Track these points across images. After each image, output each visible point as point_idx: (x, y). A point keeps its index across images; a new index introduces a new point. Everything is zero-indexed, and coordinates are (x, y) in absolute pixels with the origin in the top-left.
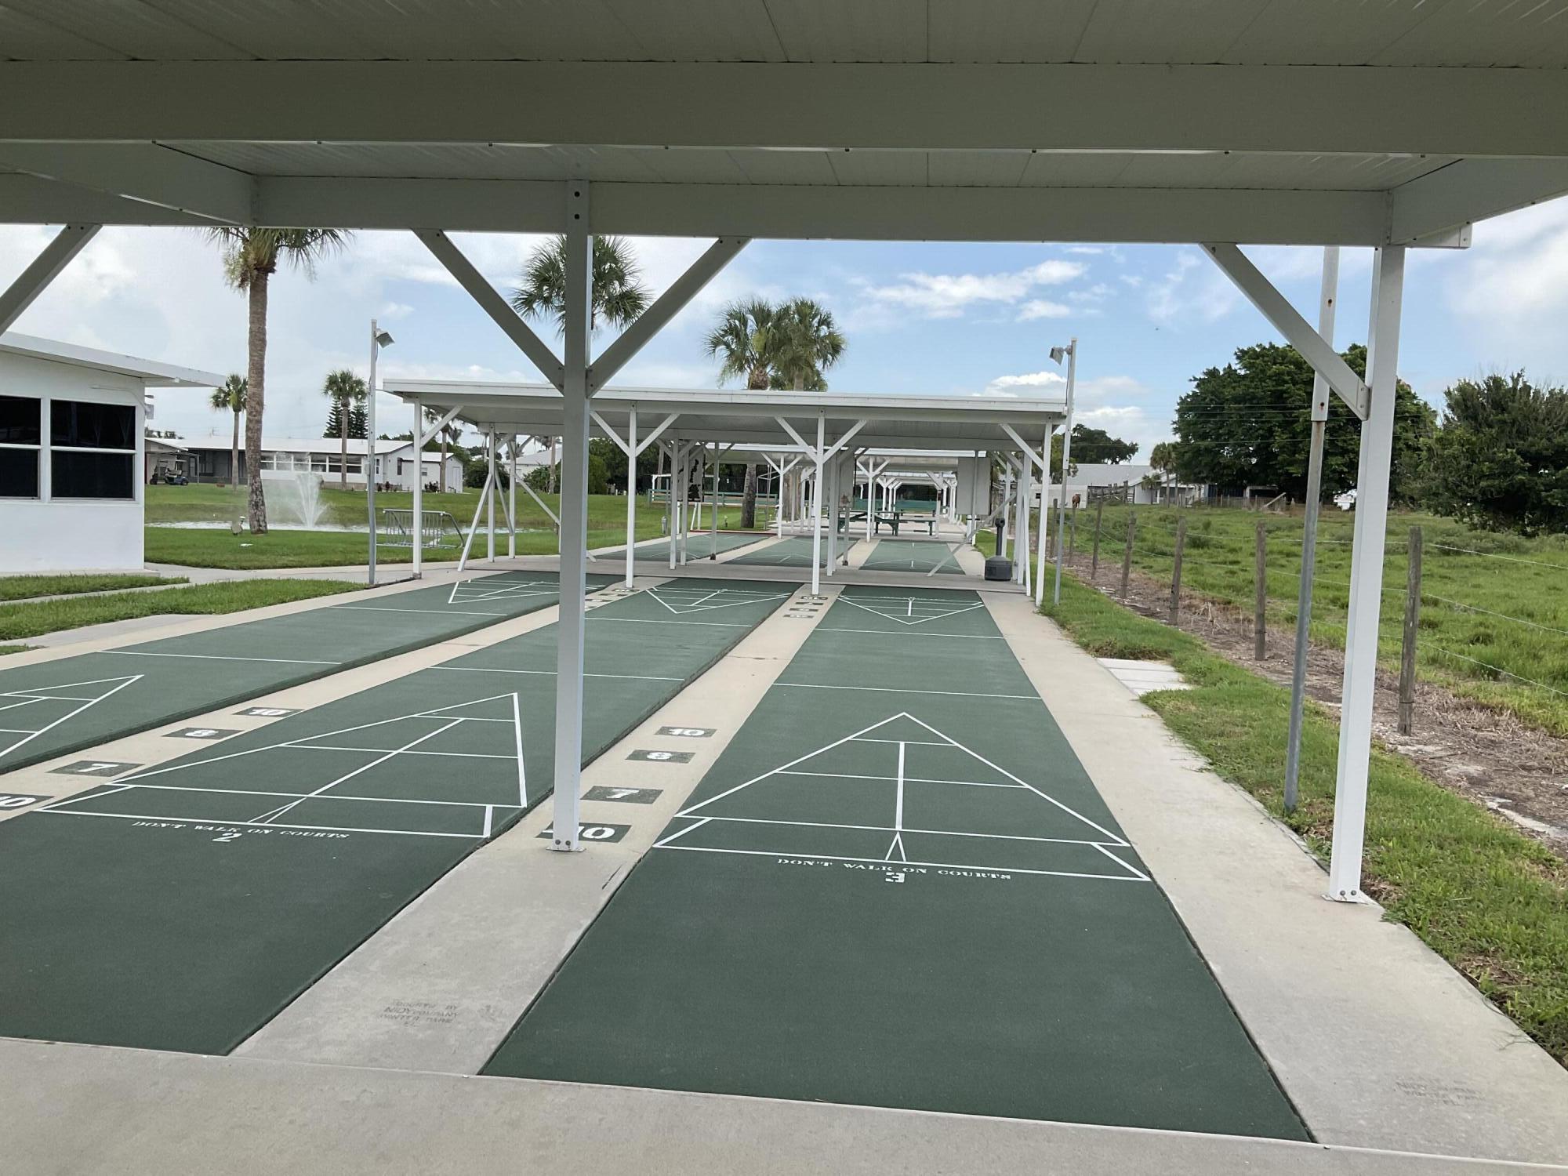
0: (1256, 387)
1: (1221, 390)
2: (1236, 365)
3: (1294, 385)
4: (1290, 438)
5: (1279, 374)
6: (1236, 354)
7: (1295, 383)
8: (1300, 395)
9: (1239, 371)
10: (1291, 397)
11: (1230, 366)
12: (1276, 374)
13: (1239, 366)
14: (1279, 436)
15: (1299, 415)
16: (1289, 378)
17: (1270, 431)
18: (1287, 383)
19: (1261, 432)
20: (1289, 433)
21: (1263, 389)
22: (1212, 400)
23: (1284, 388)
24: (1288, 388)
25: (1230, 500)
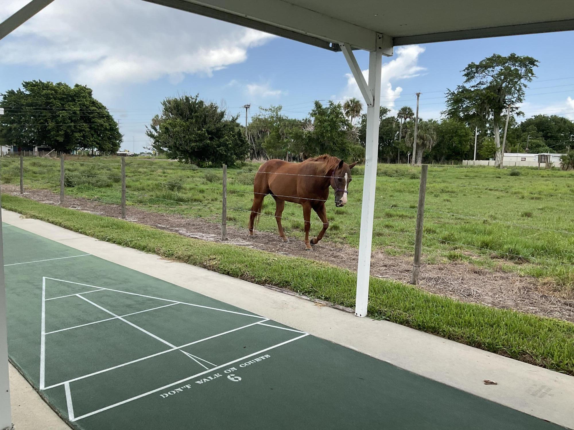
0: (37, 100)
2: (23, 89)
4: (56, 124)
5: (48, 94)
6: (22, 84)
7: (55, 99)
8: (58, 105)
9: (25, 92)
10: (54, 105)
11: (20, 90)
12: (46, 94)
13: (25, 90)
14: (51, 123)
15: (60, 113)
16: (52, 96)
17: (46, 121)
18: (52, 99)
19: (42, 121)
20: (55, 122)
21: (41, 101)
22: (14, 105)
23: (51, 101)
24: (53, 101)
25: (27, 153)
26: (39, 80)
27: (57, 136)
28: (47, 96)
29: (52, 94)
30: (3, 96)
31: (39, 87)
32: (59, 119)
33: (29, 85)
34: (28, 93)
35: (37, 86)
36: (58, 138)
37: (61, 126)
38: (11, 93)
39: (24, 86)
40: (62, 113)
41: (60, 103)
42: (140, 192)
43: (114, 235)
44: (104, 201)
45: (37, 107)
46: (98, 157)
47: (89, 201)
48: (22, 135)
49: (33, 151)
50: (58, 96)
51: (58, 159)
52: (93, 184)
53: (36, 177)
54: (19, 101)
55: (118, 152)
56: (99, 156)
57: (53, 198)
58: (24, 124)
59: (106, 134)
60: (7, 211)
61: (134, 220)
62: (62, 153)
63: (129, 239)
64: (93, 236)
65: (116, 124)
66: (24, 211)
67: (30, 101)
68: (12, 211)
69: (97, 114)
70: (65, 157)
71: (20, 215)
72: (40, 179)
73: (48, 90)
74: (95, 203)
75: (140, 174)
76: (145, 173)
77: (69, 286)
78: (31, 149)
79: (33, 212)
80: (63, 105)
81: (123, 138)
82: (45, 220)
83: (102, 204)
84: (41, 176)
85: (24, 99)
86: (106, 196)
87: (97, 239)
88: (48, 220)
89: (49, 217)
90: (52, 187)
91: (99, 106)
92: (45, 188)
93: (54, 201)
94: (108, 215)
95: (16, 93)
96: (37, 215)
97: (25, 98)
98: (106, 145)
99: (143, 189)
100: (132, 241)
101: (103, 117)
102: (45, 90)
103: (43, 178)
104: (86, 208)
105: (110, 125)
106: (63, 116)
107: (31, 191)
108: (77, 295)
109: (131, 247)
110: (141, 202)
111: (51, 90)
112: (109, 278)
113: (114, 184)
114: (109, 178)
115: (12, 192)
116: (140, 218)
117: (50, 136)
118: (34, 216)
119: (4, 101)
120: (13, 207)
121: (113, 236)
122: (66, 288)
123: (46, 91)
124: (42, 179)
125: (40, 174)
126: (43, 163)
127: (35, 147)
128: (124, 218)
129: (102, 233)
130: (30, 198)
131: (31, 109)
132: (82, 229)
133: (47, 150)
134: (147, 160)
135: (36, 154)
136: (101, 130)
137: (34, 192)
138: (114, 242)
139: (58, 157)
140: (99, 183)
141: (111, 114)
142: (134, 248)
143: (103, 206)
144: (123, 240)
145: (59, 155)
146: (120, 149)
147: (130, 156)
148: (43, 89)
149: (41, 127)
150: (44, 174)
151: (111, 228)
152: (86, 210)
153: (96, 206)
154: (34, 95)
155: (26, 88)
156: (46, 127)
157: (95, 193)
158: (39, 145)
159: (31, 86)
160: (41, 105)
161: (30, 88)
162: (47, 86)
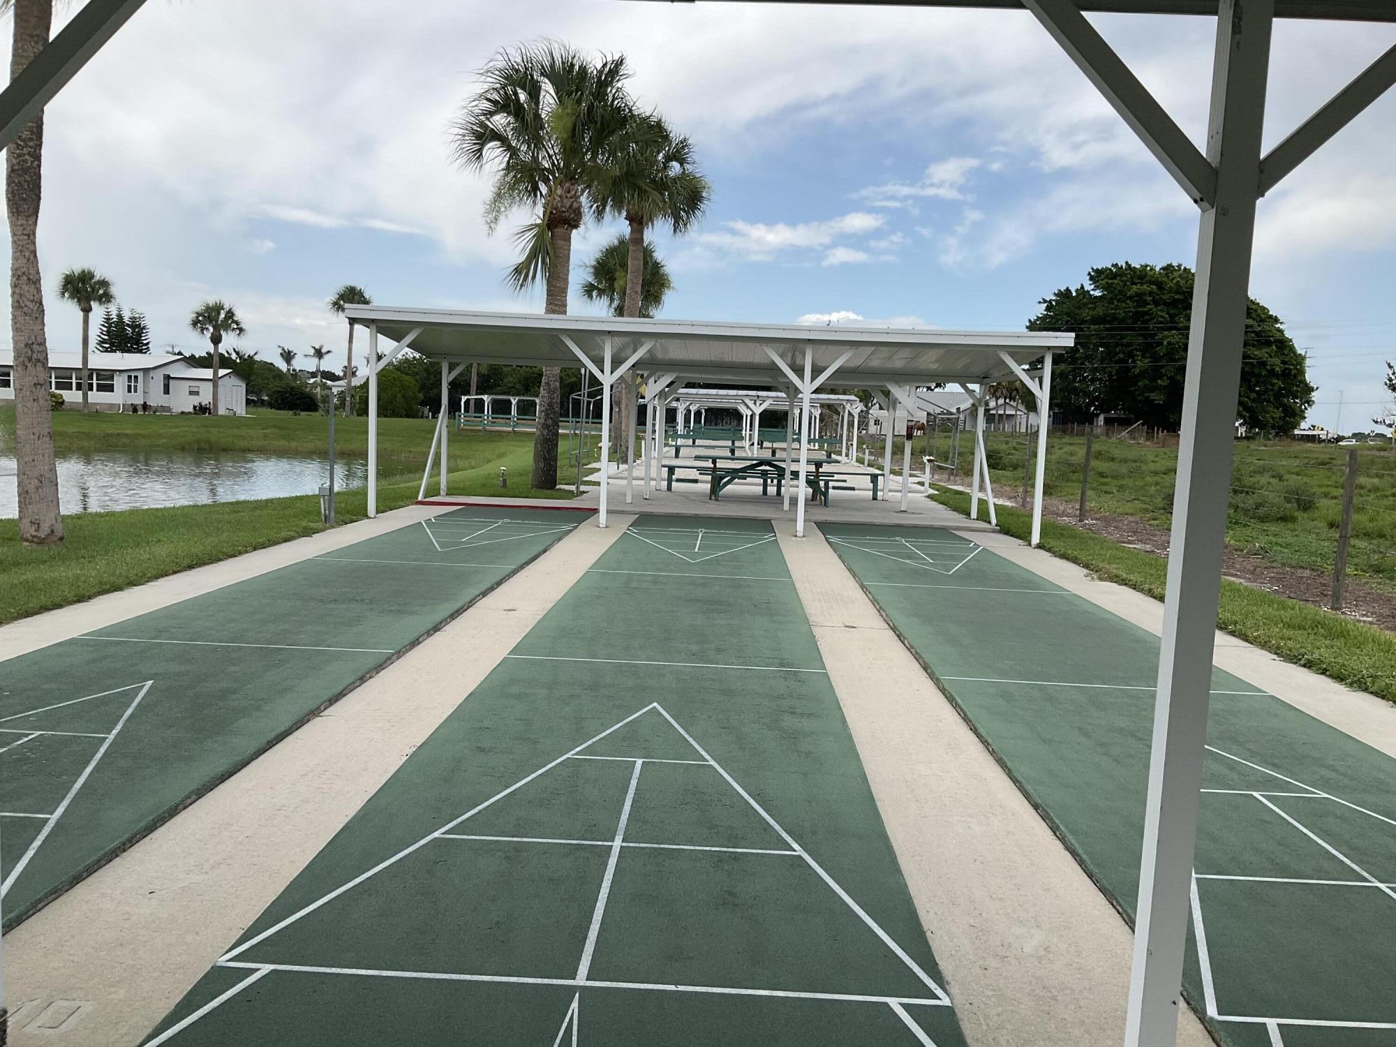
0: (1117, 308)
1: (1077, 311)
2: (1088, 286)
3: (1156, 307)
4: (1151, 362)
5: (1140, 295)
6: (1089, 274)
7: (1156, 303)
8: (1162, 317)
9: (1092, 293)
10: (1153, 319)
11: (1082, 287)
12: (1138, 295)
13: (1092, 287)
14: (1140, 361)
15: (1163, 338)
16: (1150, 298)
17: (1131, 355)
18: (1149, 304)
19: (1121, 356)
20: (1151, 357)
21: (1123, 310)
22: (1067, 321)
23: (1146, 309)
24: (1151, 310)
25: (1081, 428)
26: (1127, 263)
27: (1152, 390)
28: (1139, 298)
29: (1151, 293)
30: (1045, 305)
31: (1125, 278)
32: (1161, 351)
33: (1103, 276)
34: (1098, 293)
35: (1121, 275)
36: (1153, 396)
37: (1162, 367)
38: (1064, 295)
39: (1091, 278)
40: (1168, 337)
41: (1168, 313)
42: (1375, 542)
43: (1322, 652)
44: (1279, 558)
45: (1115, 325)
46: (1245, 442)
47: (1239, 553)
48: (1075, 389)
49: (1093, 424)
50: (1164, 297)
51: (1148, 443)
52: (1246, 511)
53: (1106, 484)
54: (1077, 314)
55: (1296, 432)
56: (1247, 438)
57: (1152, 538)
58: (1082, 363)
59: (1273, 385)
60: (1057, 560)
61: (1365, 619)
62: (1158, 430)
63: (1367, 668)
64: (1264, 645)
65: (1300, 360)
66: (1094, 562)
67: (1100, 311)
68: (1068, 559)
69: (1253, 335)
70: (1165, 439)
71: (1085, 571)
72: (1114, 490)
73: (1142, 284)
74: (1255, 561)
75: (1362, 492)
76: (1376, 489)
77: (1231, 766)
78: (1090, 419)
79: (1114, 568)
80: (1171, 316)
81: (1315, 396)
82: (1141, 591)
83: (1274, 565)
84: (1115, 482)
85: (1089, 309)
86: (1281, 546)
87: (1275, 657)
88: (1150, 590)
89: (1151, 583)
90: (1146, 510)
91: (1259, 315)
92: (1129, 511)
93: (1154, 546)
94: (1292, 595)
95: (1074, 294)
96: (1124, 576)
97: (1090, 306)
98: (1268, 412)
99: (1381, 536)
100: (1377, 677)
101: (1268, 344)
102: (1136, 284)
103: (1121, 488)
104: (1232, 571)
105: (1283, 362)
106: (1169, 343)
107: (1098, 516)
108: (1256, 794)
109: (1371, 693)
110: (1378, 570)
111: (1151, 283)
112: (1331, 768)
113: (1300, 515)
114: (1288, 500)
115: (1058, 515)
116: (1381, 615)
117: (1135, 390)
118: (1117, 576)
119: (1047, 314)
120: (1070, 552)
121: (1320, 655)
122: (1224, 771)
123: (1139, 285)
124: (1118, 491)
125: (1113, 477)
126: (1116, 453)
127: (1098, 415)
128: (1339, 609)
129: (1290, 644)
130: (1098, 532)
131: (1101, 330)
132: (1236, 623)
133: (1125, 423)
134: (1377, 453)
135: (1098, 431)
136: (1260, 375)
137: (1107, 521)
138: (1324, 672)
139: (1147, 439)
140: (1261, 511)
141: (1287, 334)
142: (1383, 697)
143: (1275, 570)
144: (1350, 669)
145: (1150, 436)
146: (1303, 425)
147: (1329, 441)
148: (1133, 283)
149: (1117, 370)
150: (1123, 478)
151: (1310, 631)
152: (1233, 575)
153: (1258, 570)
154: (1111, 298)
155: (1095, 283)
156: (1128, 369)
157: (1254, 534)
158: (1107, 411)
159: (1107, 277)
160: (1123, 321)
161: (1104, 282)
162: (1141, 275)
